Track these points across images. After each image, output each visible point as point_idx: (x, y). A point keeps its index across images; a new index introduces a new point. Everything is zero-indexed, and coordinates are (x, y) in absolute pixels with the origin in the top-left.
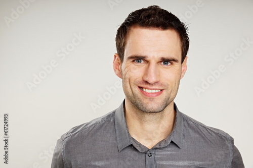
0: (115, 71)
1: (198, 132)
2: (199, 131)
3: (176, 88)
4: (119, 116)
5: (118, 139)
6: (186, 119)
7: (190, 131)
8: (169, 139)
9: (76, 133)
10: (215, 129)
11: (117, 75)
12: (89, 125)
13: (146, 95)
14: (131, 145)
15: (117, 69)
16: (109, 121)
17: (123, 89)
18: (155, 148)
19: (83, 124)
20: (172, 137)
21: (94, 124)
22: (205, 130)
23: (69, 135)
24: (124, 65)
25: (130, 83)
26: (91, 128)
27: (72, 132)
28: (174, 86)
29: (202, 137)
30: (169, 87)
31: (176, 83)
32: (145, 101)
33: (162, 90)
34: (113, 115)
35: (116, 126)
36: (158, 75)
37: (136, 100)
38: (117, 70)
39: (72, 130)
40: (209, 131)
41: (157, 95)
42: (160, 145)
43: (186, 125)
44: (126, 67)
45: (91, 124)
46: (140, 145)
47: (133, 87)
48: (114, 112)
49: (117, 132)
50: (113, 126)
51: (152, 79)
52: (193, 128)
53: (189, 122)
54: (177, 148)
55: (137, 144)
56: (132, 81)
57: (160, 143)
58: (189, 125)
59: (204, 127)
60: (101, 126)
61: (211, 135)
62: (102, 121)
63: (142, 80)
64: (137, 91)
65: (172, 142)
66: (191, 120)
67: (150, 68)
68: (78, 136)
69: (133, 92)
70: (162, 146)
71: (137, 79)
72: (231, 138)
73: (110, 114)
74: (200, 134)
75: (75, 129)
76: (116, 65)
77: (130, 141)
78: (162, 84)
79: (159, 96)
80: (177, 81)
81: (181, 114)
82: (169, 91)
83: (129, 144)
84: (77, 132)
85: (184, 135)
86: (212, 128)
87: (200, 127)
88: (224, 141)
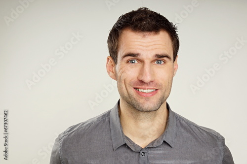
0: (109, 73)
1: (190, 132)
2: (191, 130)
3: (169, 86)
4: (114, 116)
5: (113, 138)
6: (179, 119)
7: (183, 130)
8: (162, 139)
9: (72, 132)
10: (207, 129)
11: (111, 77)
12: (85, 125)
13: (141, 95)
14: (125, 145)
15: (110, 71)
16: (104, 121)
17: (117, 90)
18: (148, 148)
19: (80, 124)
20: (164, 137)
21: (90, 124)
22: (197, 130)
23: (66, 134)
24: (118, 66)
25: (125, 84)
26: (87, 128)
27: (69, 131)
28: (167, 85)
29: (194, 137)
30: (163, 87)
31: (170, 81)
32: (141, 101)
33: (156, 90)
34: (108, 115)
35: (111, 125)
36: (153, 74)
37: (131, 101)
38: (111, 73)
39: (69, 130)
40: (201, 130)
41: (153, 95)
42: (152, 145)
43: (179, 124)
44: (121, 69)
45: (87, 123)
46: (133, 144)
47: (128, 88)
48: (109, 112)
49: (112, 131)
50: (108, 126)
51: (147, 79)
52: (185, 128)
53: (182, 121)
54: (169, 148)
55: (131, 143)
56: (127, 82)
57: (152, 143)
58: (181, 124)
59: (196, 126)
60: (97, 126)
61: (203, 134)
62: (97, 121)
63: (137, 80)
64: (132, 92)
65: (164, 142)
66: (183, 119)
67: (145, 67)
68: (74, 135)
69: (128, 93)
70: (154, 146)
71: (132, 79)
72: (222, 137)
73: (106, 114)
74: (192, 134)
75: (72, 128)
76: (110, 67)
77: (124, 140)
78: (156, 84)
79: (155, 96)
80: (170, 79)
81: (174, 113)
82: (164, 91)
83: (123, 144)
84: (74, 131)
85: (176, 134)
86: (203, 127)
87: (193, 127)
88: (215, 140)
